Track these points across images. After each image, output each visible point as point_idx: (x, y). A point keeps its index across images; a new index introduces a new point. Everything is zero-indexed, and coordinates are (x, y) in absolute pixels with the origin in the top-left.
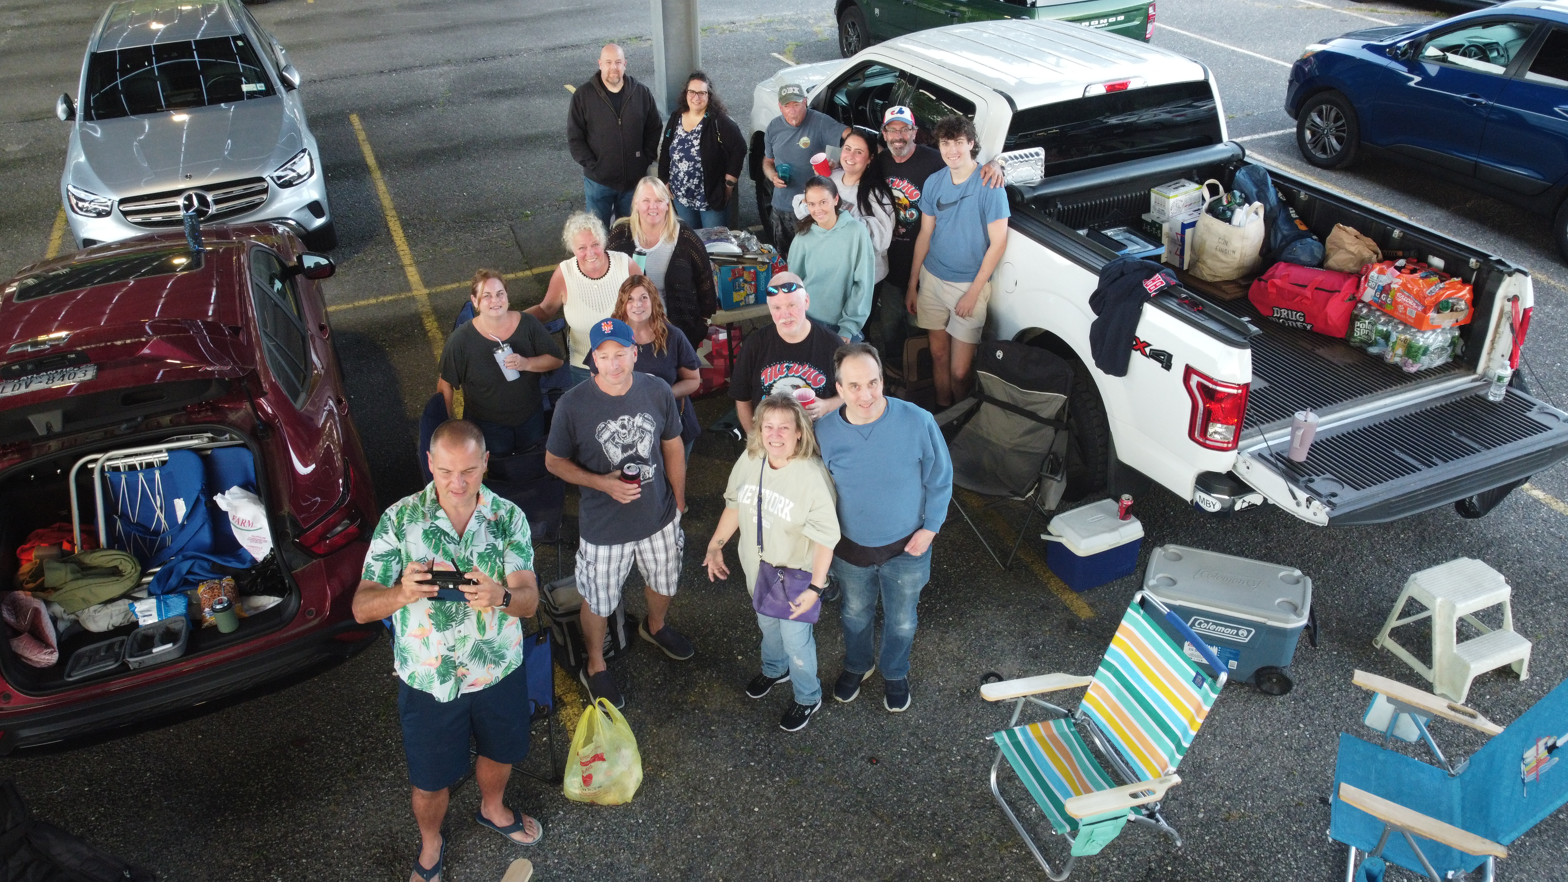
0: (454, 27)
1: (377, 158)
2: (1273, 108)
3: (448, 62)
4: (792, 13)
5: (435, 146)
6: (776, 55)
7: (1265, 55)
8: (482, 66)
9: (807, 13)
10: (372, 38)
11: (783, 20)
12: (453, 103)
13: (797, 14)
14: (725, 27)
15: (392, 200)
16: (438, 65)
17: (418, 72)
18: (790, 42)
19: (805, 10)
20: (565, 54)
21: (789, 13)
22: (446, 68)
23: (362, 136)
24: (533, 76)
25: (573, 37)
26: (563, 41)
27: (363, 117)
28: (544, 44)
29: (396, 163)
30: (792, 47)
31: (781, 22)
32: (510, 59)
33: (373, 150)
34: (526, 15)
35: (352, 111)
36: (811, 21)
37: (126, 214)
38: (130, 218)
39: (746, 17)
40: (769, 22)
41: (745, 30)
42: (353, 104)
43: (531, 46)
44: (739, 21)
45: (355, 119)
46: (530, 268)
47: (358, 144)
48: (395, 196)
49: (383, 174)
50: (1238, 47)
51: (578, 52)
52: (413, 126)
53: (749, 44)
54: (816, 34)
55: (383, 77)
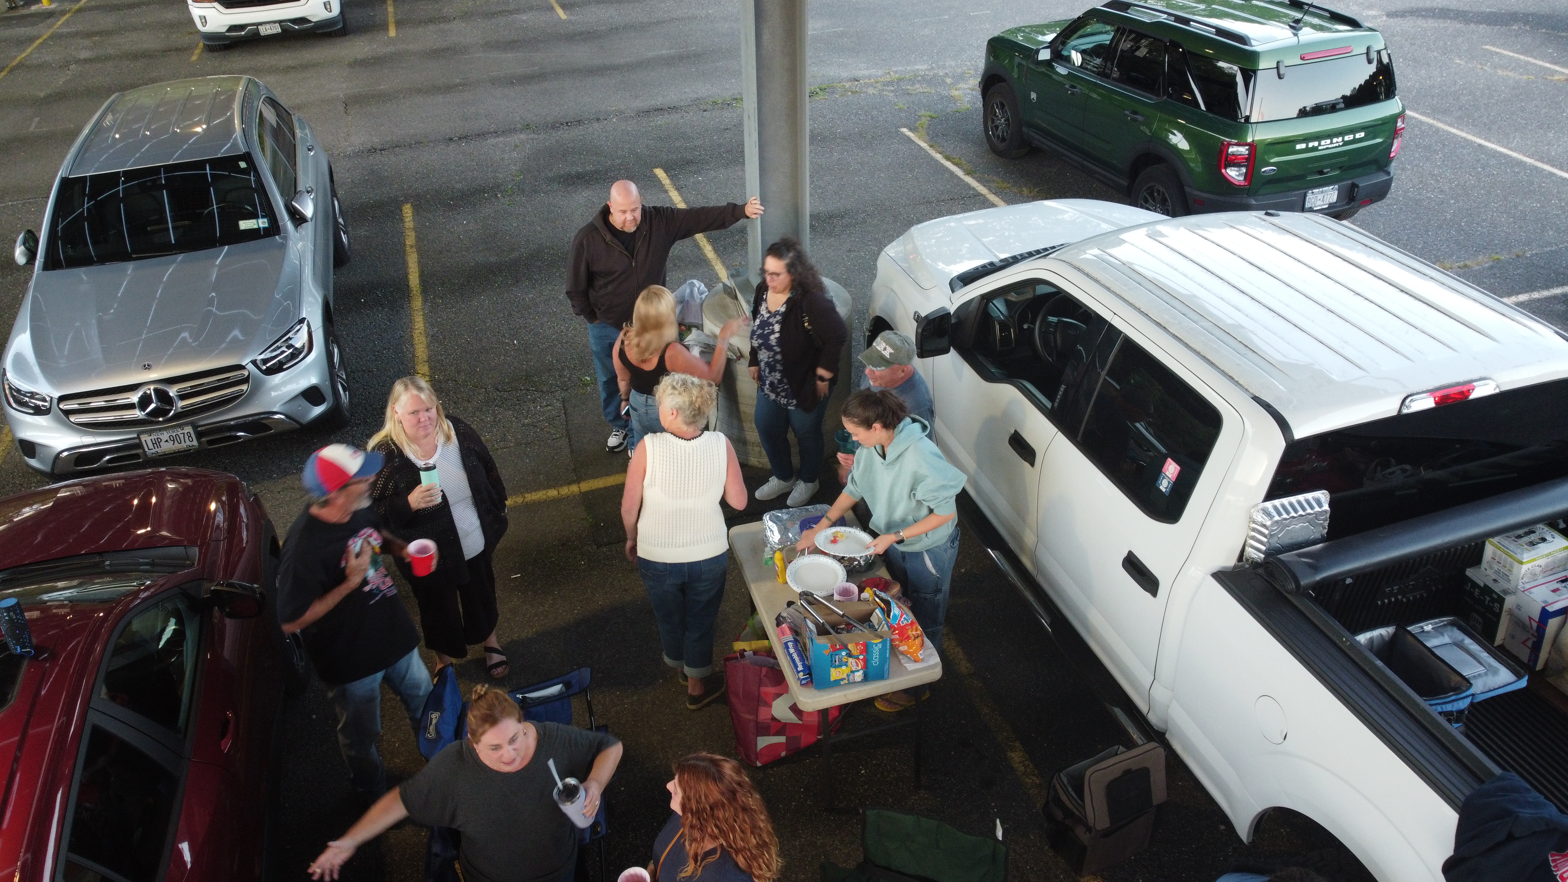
0: (541, 76)
1: (422, 275)
2: (1550, 244)
3: (527, 127)
4: (925, 67)
5: (493, 259)
6: (905, 130)
7: (1525, 155)
8: (566, 135)
9: (944, 67)
10: (449, 89)
11: (916, 76)
12: (523, 191)
13: (932, 68)
14: (848, 85)
15: (428, 346)
16: (515, 131)
17: (492, 141)
18: (922, 112)
19: (941, 63)
20: (661, 120)
21: (922, 67)
22: (523, 136)
23: (410, 239)
24: (620, 153)
25: (670, 96)
26: (659, 101)
27: (417, 209)
28: (639, 104)
29: (442, 284)
30: (924, 121)
31: (912, 81)
32: (596, 125)
33: (419, 262)
34: (622, 61)
35: (406, 201)
36: (949, 81)
37: (67, 413)
38: (73, 418)
39: (872, 72)
40: (900, 80)
41: (871, 91)
42: (410, 187)
43: (622, 107)
44: (864, 77)
45: (408, 210)
46: (578, 481)
47: (404, 251)
48: (433, 339)
49: (425, 301)
50: (1486, 139)
51: (674, 118)
52: (472, 226)
53: (875, 113)
54: (952, 99)
55: (452, 146)
